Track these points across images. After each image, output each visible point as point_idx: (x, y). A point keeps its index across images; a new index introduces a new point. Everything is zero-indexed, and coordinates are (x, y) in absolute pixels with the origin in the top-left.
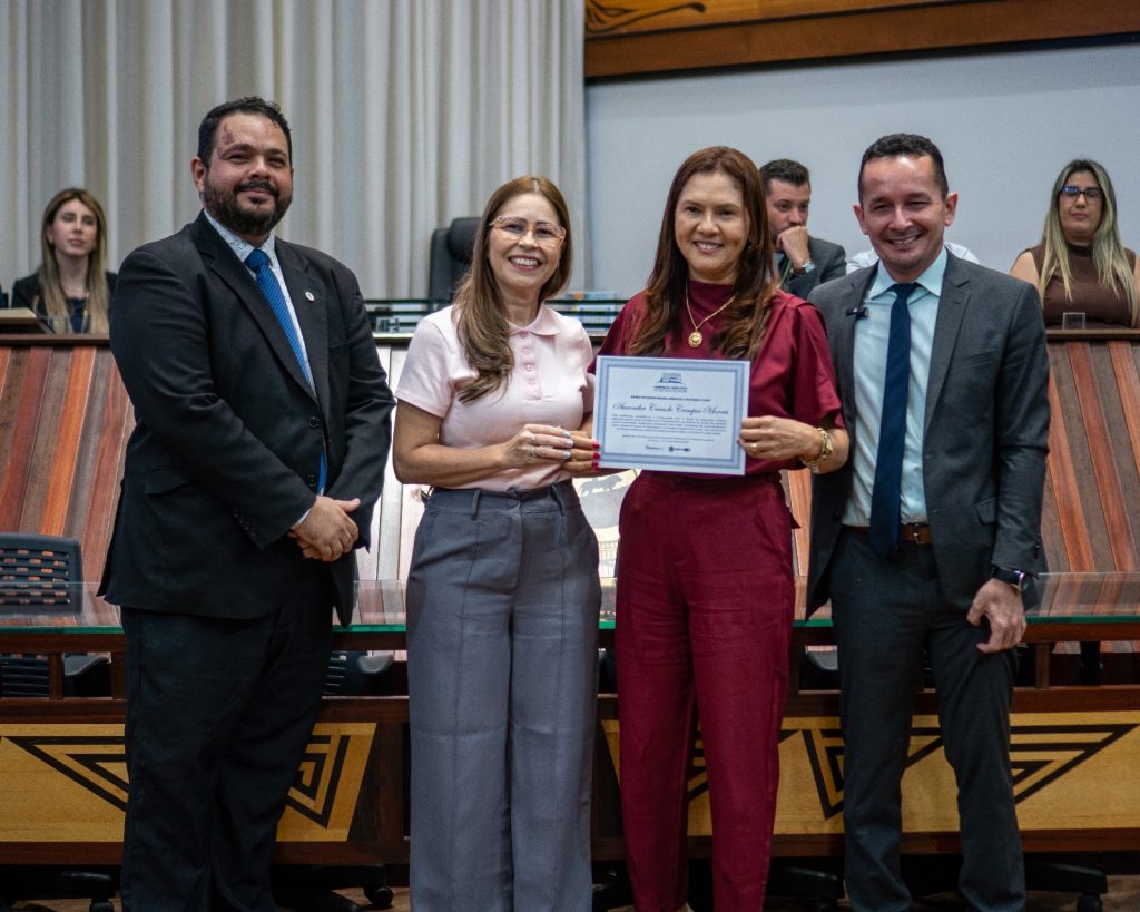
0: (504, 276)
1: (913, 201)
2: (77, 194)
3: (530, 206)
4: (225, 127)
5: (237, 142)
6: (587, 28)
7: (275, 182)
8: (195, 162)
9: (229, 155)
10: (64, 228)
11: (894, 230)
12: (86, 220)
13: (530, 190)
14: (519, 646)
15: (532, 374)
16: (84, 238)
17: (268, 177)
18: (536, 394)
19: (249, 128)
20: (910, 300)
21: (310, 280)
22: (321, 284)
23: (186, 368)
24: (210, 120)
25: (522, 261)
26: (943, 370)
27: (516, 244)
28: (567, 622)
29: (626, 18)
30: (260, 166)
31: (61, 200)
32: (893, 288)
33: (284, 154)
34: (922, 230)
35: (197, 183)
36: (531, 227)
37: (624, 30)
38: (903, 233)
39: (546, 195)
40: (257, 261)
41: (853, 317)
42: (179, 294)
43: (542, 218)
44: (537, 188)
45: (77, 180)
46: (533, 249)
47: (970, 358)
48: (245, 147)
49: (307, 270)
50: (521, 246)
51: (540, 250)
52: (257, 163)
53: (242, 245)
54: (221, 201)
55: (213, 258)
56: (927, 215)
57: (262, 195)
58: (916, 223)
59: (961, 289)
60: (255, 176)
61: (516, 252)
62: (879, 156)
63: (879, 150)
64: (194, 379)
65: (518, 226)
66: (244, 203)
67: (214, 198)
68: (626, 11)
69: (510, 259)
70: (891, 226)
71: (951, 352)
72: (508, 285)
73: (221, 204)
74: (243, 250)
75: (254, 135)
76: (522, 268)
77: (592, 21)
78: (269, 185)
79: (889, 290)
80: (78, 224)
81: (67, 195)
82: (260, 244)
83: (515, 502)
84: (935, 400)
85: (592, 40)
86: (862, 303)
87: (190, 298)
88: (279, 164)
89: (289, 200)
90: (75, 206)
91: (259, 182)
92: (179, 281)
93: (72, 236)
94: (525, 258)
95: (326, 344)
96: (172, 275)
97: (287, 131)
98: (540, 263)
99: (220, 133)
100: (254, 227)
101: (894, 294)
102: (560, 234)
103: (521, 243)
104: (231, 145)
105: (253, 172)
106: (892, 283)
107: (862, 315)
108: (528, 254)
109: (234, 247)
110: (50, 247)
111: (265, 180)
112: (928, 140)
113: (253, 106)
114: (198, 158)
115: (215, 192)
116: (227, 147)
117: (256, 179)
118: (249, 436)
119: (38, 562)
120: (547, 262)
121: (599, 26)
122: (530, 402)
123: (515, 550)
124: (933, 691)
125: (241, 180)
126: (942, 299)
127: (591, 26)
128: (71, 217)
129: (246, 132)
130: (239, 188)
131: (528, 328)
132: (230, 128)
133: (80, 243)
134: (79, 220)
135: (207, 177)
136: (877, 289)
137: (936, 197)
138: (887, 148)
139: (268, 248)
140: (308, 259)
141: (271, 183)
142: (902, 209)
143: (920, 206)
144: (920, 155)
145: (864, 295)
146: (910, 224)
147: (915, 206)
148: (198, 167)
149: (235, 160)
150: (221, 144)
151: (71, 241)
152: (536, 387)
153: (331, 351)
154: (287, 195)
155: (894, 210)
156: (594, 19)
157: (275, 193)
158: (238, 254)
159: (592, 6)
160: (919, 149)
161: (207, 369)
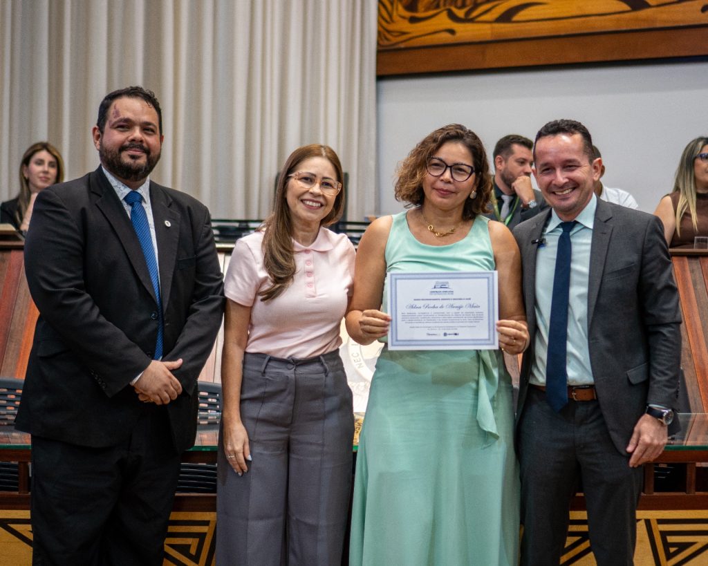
0: (297, 212)
1: (569, 165)
2: (45, 146)
3: (318, 165)
4: (115, 106)
5: (122, 117)
6: (378, 44)
7: (148, 144)
8: (95, 129)
9: (116, 126)
10: (36, 169)
11: (555, 185)
12: (51, 164)
13: (319, 155)
14: (293, 464)
15: (310, 279)
16: (49, 176)
17: (142, 141)
18: (313, 294)
19: (132, 108)
20: (571, 233)
21: (171, 212)
22: (179, 215)
23: (61, 272)
24: (106, 101)
25: (311, 203)
26: (598, 281)
27: (307, 191)
28: (325, 449)
29: (404, 37)
30: (137, 133)
31: (34, 150)
32: (561, 225)
33: (154, 126)
34: (575, 185)
35: (96, 143)
36: (318, 180)
37: (402, 46)
38: (562, 187)
39: (329, 159)
40: (134, 199)
41: (535, 245)
42: (65, 221)
43: (326, 175)
44: (324, 154)
45: (43, 137)
46: (319, 196)
47: (616, 272)
48: (127, 120)
49: (170, 205)
50: (311, 193)
51: (324, 197)
52: (135, 131)
53: (122, 188)
54: (110, 157)
55: (101, 196)
56: (578, 174)
57: (138, 153)
58: (570, 179)
59: (607, 224)
60: (133, 140)
61: (307, 196)
62: (545, 135)
63: (545, 131)
64: (68, 280)
65: (309, 179)
66: (126, 158)
67: (105, 154)
68: (404, 33)
69: (302, 201)
70: (554, 182)
71: (602, 268)
72: (299, 218)
73: (111, 160)
74: (122, 191)
75: (134, 112)
76: (310, 208)
77: (381, 39)
78: (143, 147)
79: (558, 227)
80: (46, 167)
81: (39, 147)
82: (138, 187)
83: (292, 366)
84: (594, 302)
85: (381, 52)
86: (542, 235)
87: (73, 225)
88: (150, 133)
89: (159, 157)
90: (43, 155)
91: (136, 144)
92: (67, 212)
93: (41, 175)
94: (313, 201)
95: (175, 258)
96: (63, 208)
97: (159, 111)
98: (322, 205)
99: (112, 111)
100: (131, 175)
101: (561, 230)
102: (337, 187)
103: (311, 191)
104: (118, 118)
105: (131, 138)
106: (561, 221)
107: (541, 243)
108: (315, 199)
109: (116, 189)
110: (26, 182)
111: (139, 143)
112: (580, 123)
113: (134, 92)
114: (97, 127)
115: (106, 151)
116: (115, 120)
117: (134, 143)
118: (102, 319)
119: (13, 397)
120: (327, 205)
121: (386, 43)
122: (308, 299)
123: (290, 398)
124: (582, 494)
125: (124, 142)
126: (595, 230)
127: (381, 42)
128: (40, 162)
129: (127, 110)
130: (122, 148)
131: (310, 247)
132: (118, 107)
133: (46, 180)
134: (46, 164)
135: (101, 140)
136: (552, 226)
137: (585, 162)
138: (550, 130)
139: (144, 190)
140: (172, 197)
141: (145, 145)
142: (561, 170)
143: (574, 168)
144: (573, 133)
145: (543, 230)
146: (567, 180)
147: (568, 168)
148: (97, 133)
149: (119, 129)
150: (112, 118)
151: (41, 178)
152: (313, 289)
153: (178, 262)
154: (157, 153)
155: (555, 172)
156: (383, 38)
157: (147, 151)
158: (119, 195)
159: (381, 29)
160: (573, 130)
161: (80, 273)
